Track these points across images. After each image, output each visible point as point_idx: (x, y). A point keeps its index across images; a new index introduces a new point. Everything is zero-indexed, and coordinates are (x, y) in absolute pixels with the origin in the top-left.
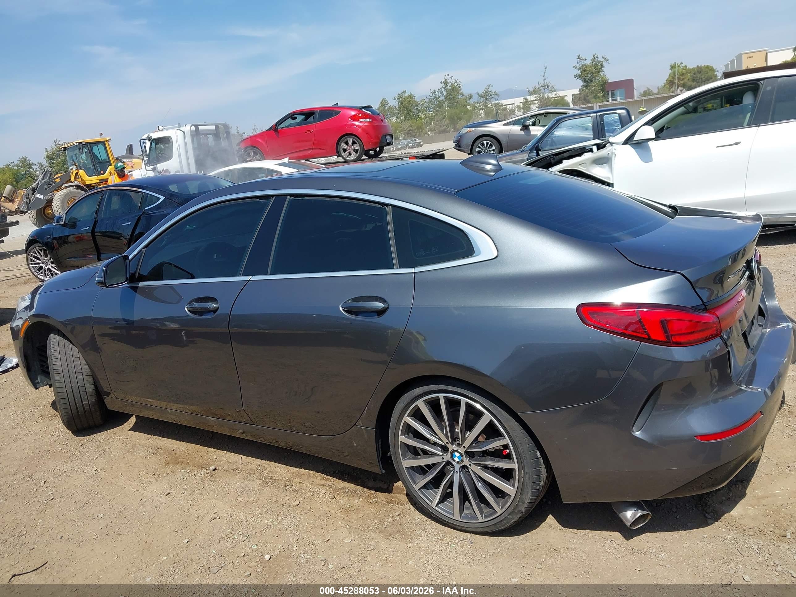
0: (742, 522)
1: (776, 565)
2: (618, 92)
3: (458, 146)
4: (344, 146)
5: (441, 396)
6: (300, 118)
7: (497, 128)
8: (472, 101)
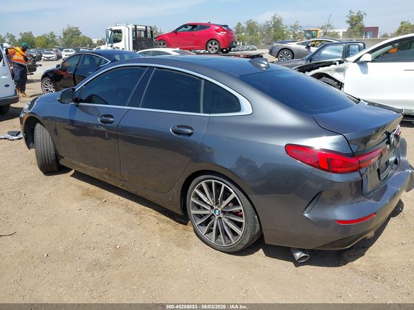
0: (357, 268)
1: (367, 291)
2: (368, 33)
3: (271, 53)
4: (210, 45)
5: (213, 181)
6: (190, 28)
7: (293, 45)
8: (286, 29)
